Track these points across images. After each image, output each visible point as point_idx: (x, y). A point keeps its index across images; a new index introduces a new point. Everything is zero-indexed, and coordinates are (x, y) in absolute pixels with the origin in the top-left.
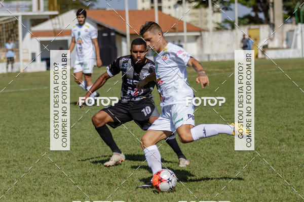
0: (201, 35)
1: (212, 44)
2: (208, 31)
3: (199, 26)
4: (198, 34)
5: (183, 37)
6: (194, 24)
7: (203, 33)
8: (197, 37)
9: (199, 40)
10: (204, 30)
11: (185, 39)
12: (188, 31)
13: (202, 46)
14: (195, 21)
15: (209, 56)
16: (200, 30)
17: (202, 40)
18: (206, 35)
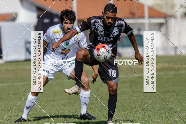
0: (166, 23)
1: (179, 33)
2: (175, 17)
3: (164, 11)
4: (162, 21)
5: (143, 24)
6: (158, 8)
7: (168, 19)
8: (160, 25)
9: (163, 29)
10: (170, 16)
11: (147, 26)
12: (150, 17)
13: (167, 35)
14: (158, 5)
15: (175, 48)
16: (165, 16)
17: (167, 28)
18: (172, 23)
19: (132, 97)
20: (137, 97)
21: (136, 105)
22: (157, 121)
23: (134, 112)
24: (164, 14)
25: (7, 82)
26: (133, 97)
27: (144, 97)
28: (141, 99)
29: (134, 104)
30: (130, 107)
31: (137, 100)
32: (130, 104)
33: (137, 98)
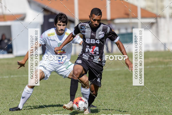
0: (157, 22)
1: (168, 32)
2: (164, 17)
3: (155, 12)
4: (152, 20)
5: (136, 24)
6: (149, 10)
7: (159, 19)
8: (152, 24)
9: (154, 28)
10: (160, 17)
12: (143, 17)
13: (157, 34)
14: (149, 7)
15: (165, 45)
16: (156, 17)
17: (157, 27)
18: (162, 22)
19: (126, 88)
20: (131, 87)
21: (130, 95)
22: (148, 108)
23: (128, 100)
24: (155, 15)
25: (16, 74)
26: (128, 87)
27: (137, 88)
28: (135, 89)
29: (128, 94)
30: (125, 96)
31: (131, 90)
32: (125, 94)
33: (131, 89)
